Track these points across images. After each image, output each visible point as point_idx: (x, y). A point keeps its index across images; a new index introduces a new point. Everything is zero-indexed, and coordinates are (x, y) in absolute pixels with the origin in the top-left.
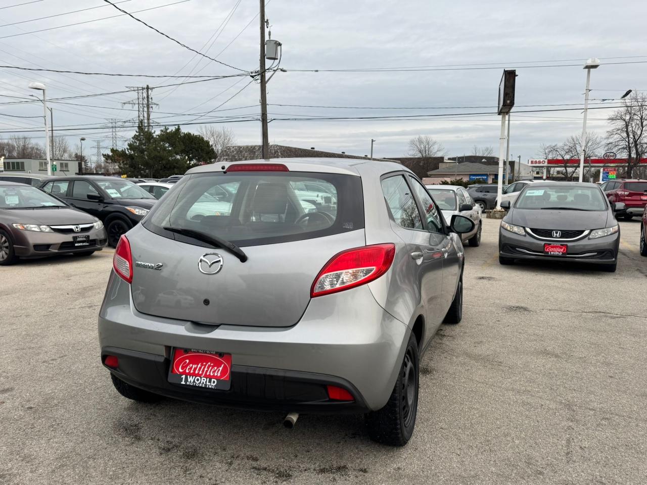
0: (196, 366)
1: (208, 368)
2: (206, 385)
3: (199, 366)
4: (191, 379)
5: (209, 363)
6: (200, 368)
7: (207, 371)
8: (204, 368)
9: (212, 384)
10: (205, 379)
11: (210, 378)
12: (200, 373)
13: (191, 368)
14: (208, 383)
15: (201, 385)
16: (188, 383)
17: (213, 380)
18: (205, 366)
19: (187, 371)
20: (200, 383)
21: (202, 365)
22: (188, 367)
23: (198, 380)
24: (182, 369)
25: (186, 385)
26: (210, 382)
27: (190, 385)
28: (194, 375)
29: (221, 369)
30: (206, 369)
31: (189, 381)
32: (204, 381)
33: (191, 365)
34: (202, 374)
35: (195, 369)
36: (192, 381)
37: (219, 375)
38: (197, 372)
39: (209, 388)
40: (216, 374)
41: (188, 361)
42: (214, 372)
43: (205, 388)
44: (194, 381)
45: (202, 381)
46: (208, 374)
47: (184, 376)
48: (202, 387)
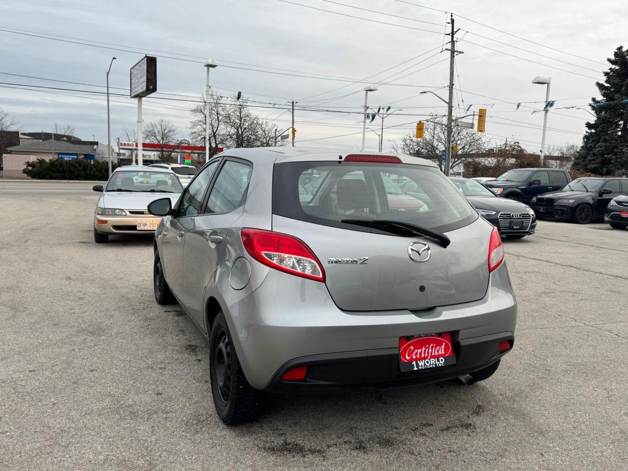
0: (420, 350)
1: (432, 349)
2: (436, 365)
3: (424, 349)
4: (421, 363)
5: (432, 345)
6: (425, 351)
7: (432, 352)
8: (429, 350)
9: (441, 362)
10: (433, 359)
11: (438, 357)
12: (426, 355)
13: (416, 354)
14: (437, 363)
15: (431, 366)
16: (420, 368)
17: (440, 359)
18: (429, 348)
19: (414, 357)
20: (430, 364)
21: (426, 348)
22: (414, 353)
23: (428, 362)
24: (409, 356)
25: (419, 370)
26: (438, 361)
27: (422, 369)
28: (421, 359)
29: (443, 347)
30: (430, 351)
31: (420, 365)
32: (434, 362)
33: (416, 351)
34: (428, 356)
35: (421, 353)
36: (423, 365)
37: (443, 353)
38: (423, 356)
39: (439, 367)
40: (440, 353)
41: (412, 347)
42: (438, 351)
43: (436, 367)
44: (425, 365)
45: (432, 362)
46: (433, 354)
47: (414, 363)
48: (433, 368)
